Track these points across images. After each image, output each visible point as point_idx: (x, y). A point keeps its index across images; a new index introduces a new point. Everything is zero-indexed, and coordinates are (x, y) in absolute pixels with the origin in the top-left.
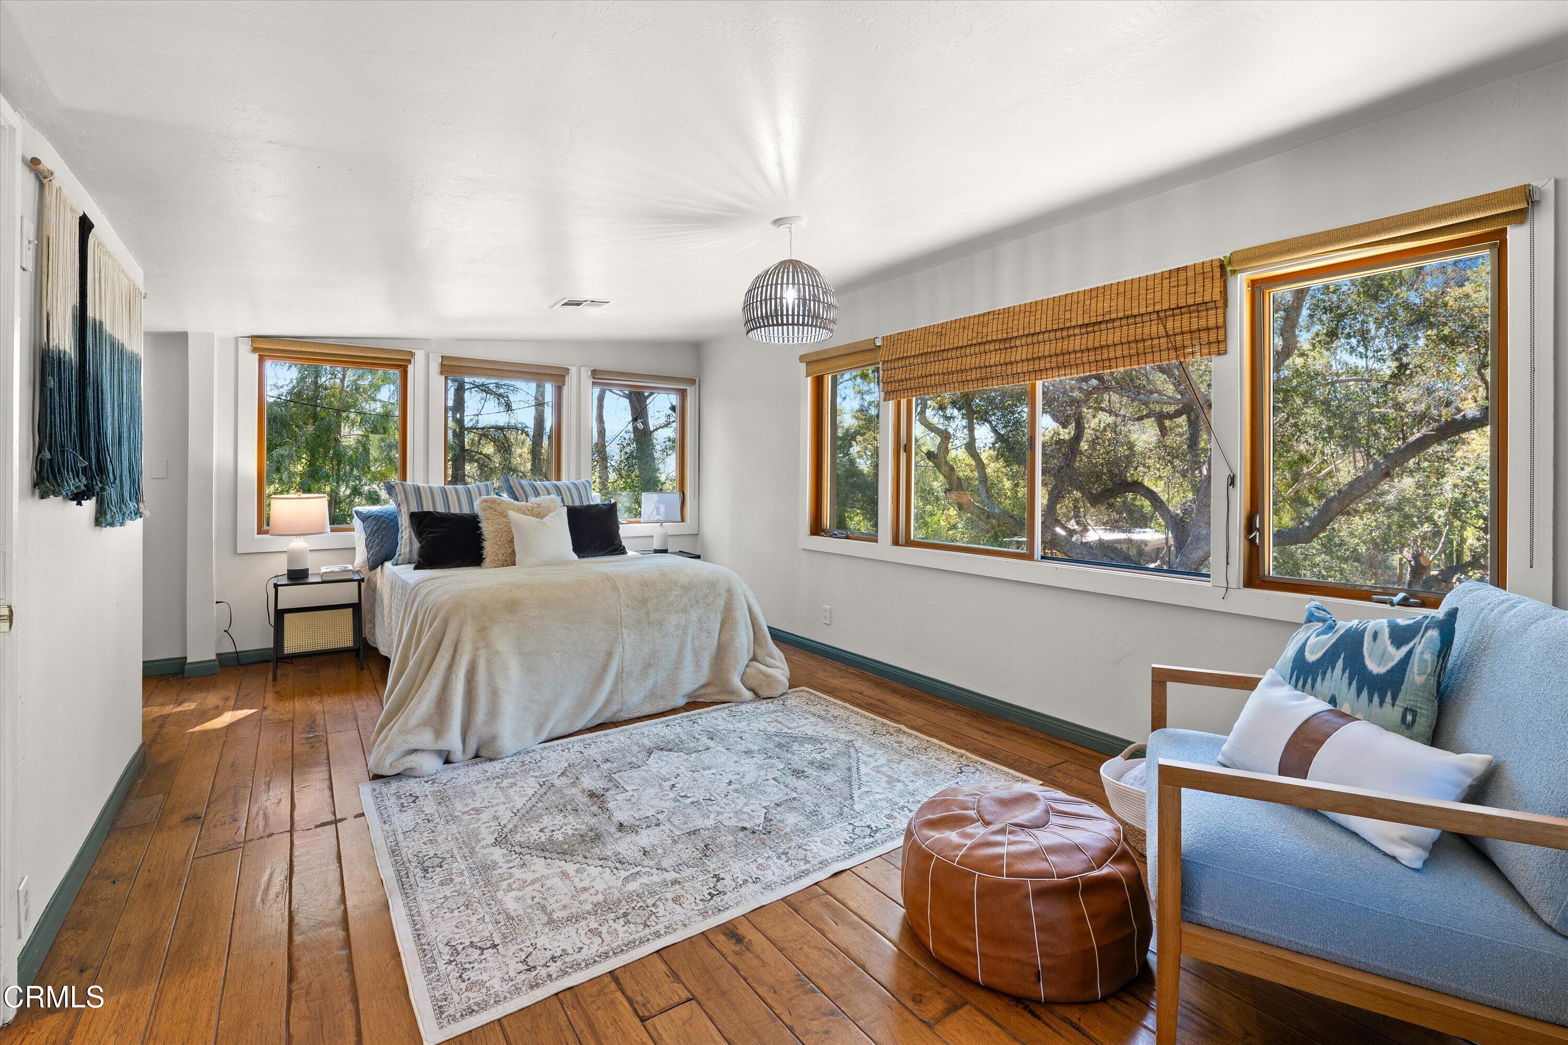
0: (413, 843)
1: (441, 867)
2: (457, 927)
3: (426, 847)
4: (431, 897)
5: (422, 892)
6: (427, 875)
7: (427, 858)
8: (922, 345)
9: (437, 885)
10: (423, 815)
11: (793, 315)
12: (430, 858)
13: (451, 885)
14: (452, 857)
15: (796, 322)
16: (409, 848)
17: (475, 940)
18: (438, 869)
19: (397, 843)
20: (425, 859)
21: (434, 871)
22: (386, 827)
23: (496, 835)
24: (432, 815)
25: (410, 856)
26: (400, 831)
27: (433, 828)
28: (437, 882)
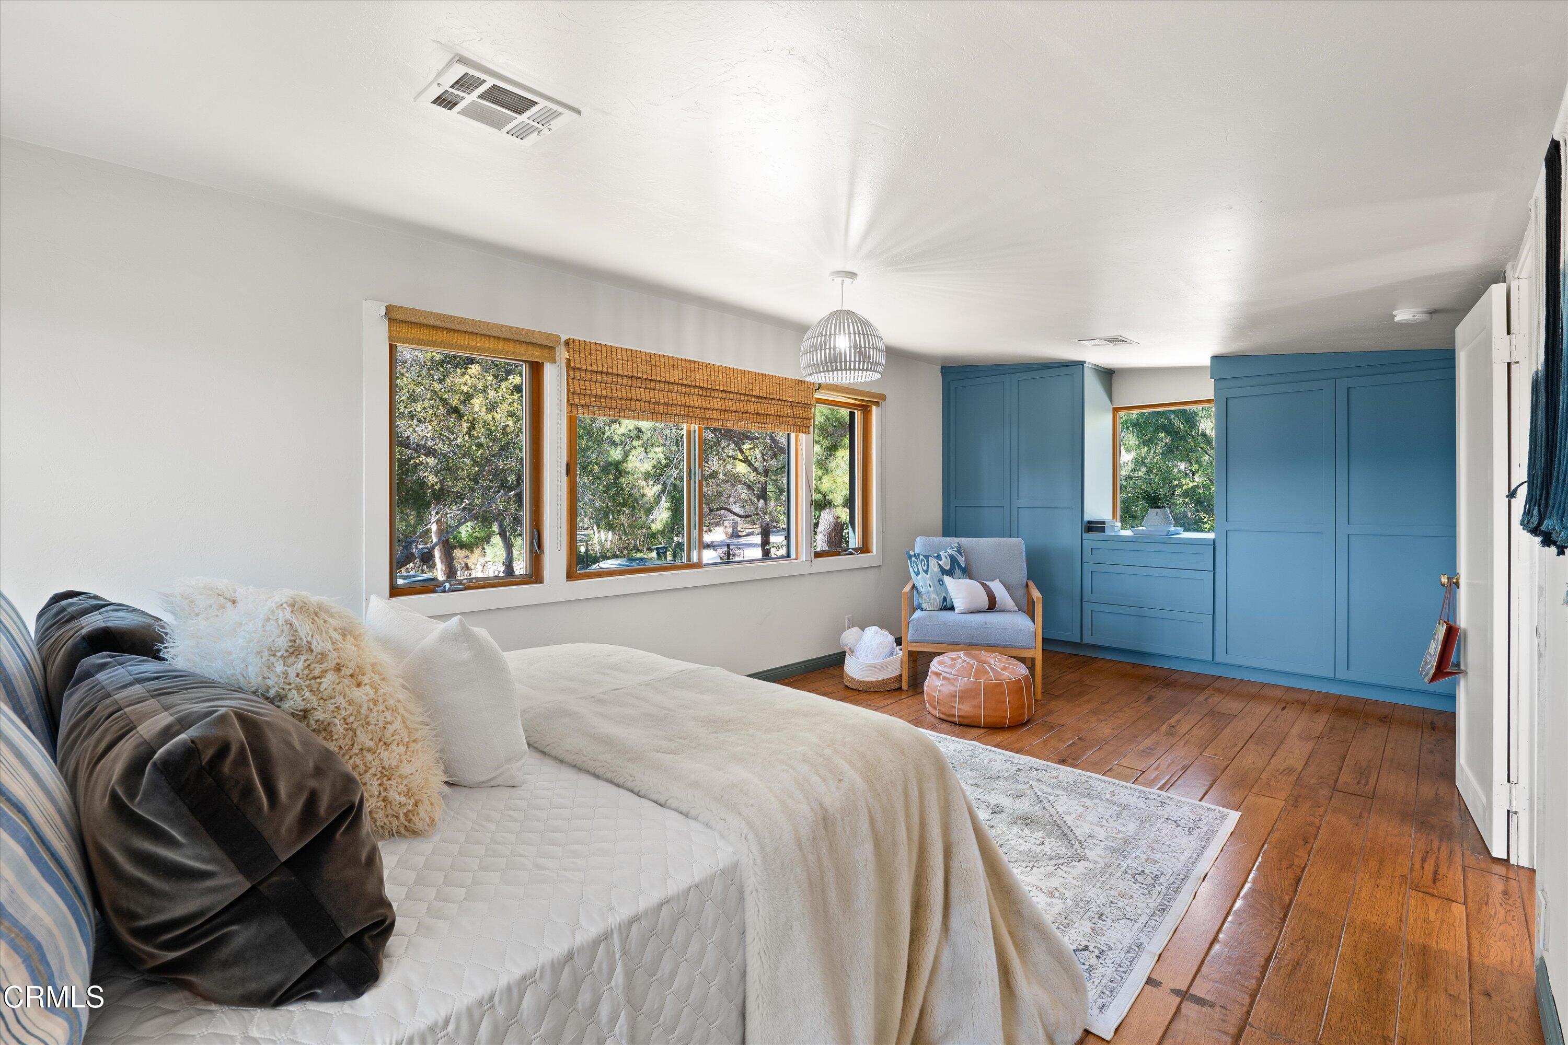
0: (1139, 905)
1: (1143, 871)
2: (1176, 837)
3: (1133, 894)
4: (1173, 860)
5: (1175, 867)
6: (1159, 873)
7: (1143, 886)
8: (630, 366)
9: (1160, 864)
10: (1099, 925)
11: (850, 362)
12: (1142, 884)
13: (1152, 857)
14: (1126, 873)
15: (861, 368)
16: (1145, 905)
17: (1174, 827)
18: (1147, 872)
19: (1152, 915)
20: (1146, 886)
21: (1151, 873)
22: (1144, 939)
23: (1074, 863)
24: (1091, 918)
25: (1154, 896)
26: (1137, 925)
27: (1108, 905)
28: (1157, 866)
